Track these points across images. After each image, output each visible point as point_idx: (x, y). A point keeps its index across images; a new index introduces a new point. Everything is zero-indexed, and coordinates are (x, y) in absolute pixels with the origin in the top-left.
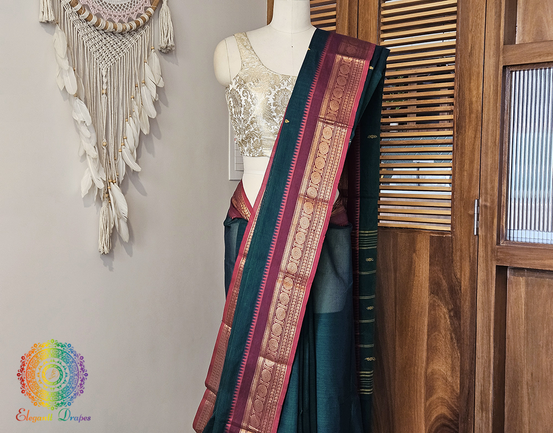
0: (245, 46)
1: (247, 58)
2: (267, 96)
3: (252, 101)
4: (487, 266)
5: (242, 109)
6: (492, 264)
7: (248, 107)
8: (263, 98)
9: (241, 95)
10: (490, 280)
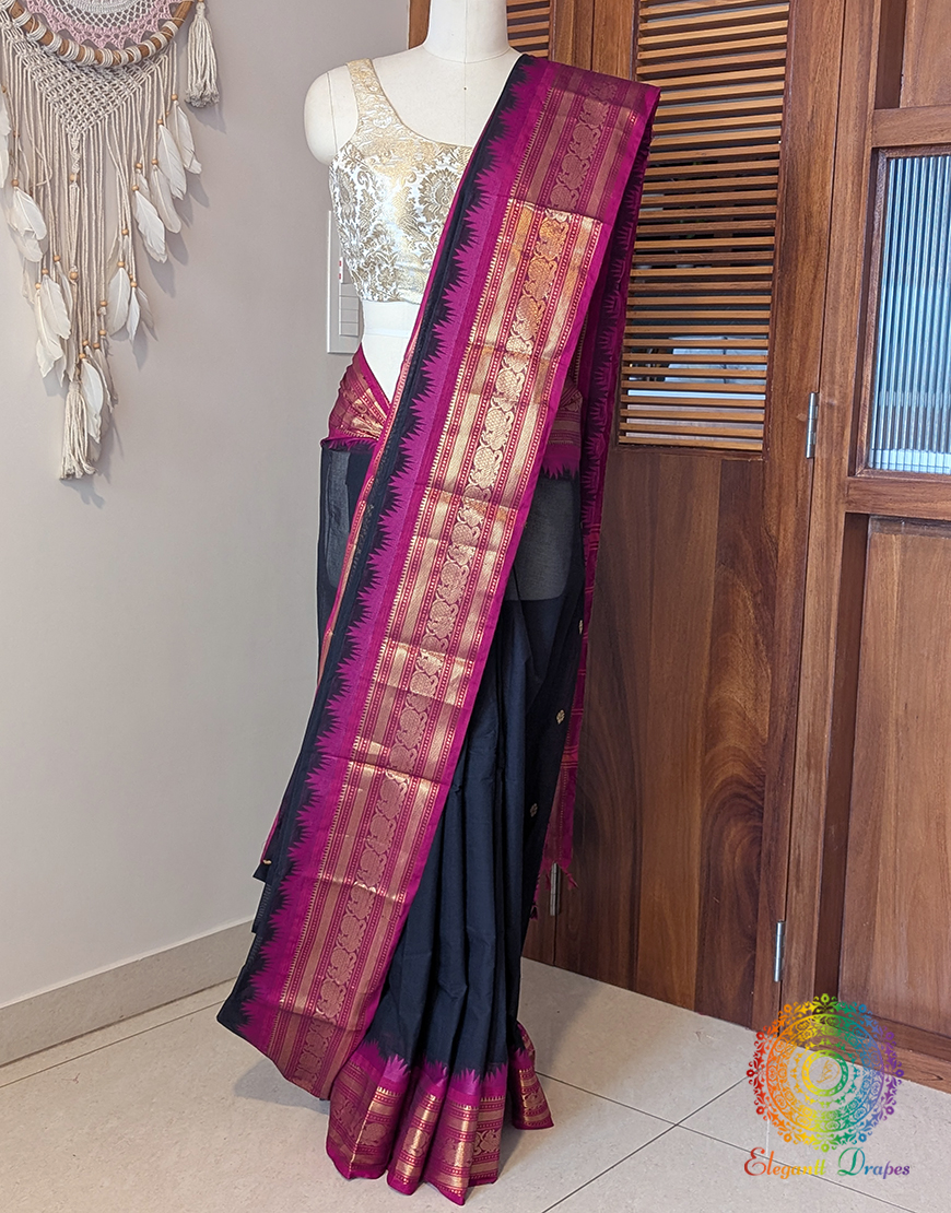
0: (368, 86)
1: (370, 110)
2: (407, 184)
3: (376, 194)
4: (828, 514)
5: (358, 208)
6: (837, 510)
7: (367, 205)
8: (399, 188)
9: (356, 181)
10: (833, 539)
